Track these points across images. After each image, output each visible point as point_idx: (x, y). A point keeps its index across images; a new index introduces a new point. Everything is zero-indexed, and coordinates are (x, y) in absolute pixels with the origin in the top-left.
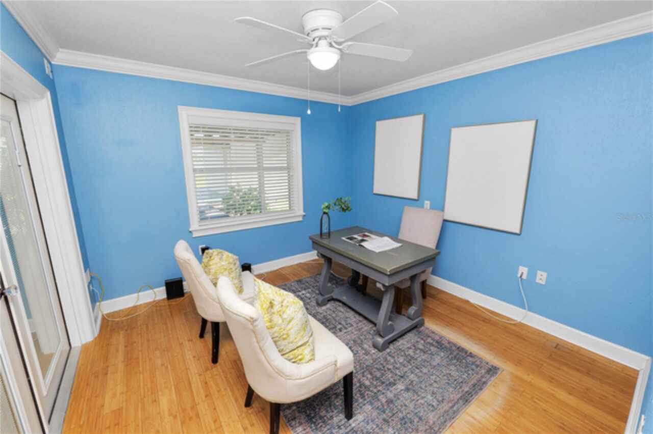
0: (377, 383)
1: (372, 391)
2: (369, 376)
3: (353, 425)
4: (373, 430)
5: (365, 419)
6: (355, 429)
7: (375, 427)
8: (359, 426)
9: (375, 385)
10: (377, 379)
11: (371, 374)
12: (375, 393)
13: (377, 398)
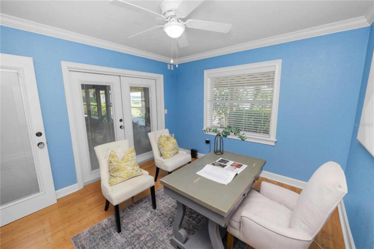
0: (141, 244)
1: (135, 241)
2: (148, 239)
3: (114, 235)
4: (109, 244)
5: (117, 239)
6: (112, 236)
7: (111, 245)
8: (114, 237)
9: (140, 243)
10: (145, 244)
11: (150, 240)
12: (133, 243)
13: (130, 245)
